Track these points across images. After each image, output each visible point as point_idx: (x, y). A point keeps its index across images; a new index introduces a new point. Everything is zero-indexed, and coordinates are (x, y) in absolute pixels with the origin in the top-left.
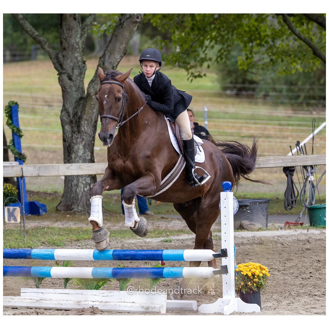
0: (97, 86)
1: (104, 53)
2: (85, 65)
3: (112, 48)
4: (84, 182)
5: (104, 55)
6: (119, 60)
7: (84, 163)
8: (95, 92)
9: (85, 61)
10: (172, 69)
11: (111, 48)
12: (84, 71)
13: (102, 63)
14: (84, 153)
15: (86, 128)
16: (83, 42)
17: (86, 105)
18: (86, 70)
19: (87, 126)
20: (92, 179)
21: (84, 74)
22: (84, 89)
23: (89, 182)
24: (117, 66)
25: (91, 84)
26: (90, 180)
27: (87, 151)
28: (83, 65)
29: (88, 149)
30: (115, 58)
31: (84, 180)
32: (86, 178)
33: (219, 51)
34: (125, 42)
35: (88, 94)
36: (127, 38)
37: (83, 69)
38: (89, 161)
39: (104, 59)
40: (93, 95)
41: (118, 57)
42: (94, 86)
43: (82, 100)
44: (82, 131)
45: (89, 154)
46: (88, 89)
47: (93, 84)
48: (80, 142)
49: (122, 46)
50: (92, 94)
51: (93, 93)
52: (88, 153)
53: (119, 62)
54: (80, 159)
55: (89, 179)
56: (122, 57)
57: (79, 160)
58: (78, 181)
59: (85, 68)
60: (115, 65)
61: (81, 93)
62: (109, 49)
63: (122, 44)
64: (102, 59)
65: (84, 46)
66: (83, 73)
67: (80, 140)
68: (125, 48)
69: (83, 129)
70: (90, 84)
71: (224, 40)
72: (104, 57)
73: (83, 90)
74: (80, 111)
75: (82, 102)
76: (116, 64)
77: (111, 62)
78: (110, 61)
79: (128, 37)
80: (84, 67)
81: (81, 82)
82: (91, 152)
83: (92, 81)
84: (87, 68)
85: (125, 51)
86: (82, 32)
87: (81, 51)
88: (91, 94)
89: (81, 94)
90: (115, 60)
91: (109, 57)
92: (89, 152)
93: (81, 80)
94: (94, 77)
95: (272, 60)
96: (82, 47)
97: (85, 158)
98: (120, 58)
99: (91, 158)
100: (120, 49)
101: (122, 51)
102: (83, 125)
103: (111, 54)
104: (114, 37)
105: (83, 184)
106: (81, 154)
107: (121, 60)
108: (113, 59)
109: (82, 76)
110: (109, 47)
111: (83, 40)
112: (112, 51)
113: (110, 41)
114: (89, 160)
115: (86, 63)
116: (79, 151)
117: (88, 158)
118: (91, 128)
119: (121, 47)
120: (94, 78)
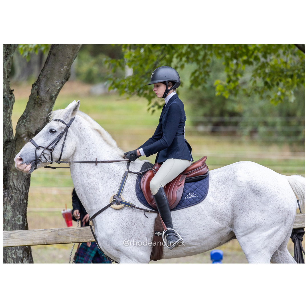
0: (30, 124)
1: (39, 78)
2: (12, 95)
3: (49, 72)
4: (14, 257)
5: (38, 81)
6: (58, 88)
7: (13, 230)
8: (27, 133)
9: (13, 90)
10: (128, 98)
11: (47, 71)
12: (12, 104)
13: (36, 92)
14: (13, 217)
15: (15, 182)
16: (9, 64)
17: (14, 150)
18: (13, 102)
19: (17, 179)
20: (25, 252)
21: (12, 109)
22: (12, 128)
23: (22, 256)
24: (56, 95)
25: (21, 122)
26: (23, 253)
27: (18, 213)
28: (10, 96)
29: (18, 211)
30: (53, 85)
31: (14, 253)
32: (17, 250)
33: (193, 73)
34: (66, 63)
35: (18, 135)
36: (69, 58)
37: (9, 101)
38: (21, 227)
39: (38, 87)
40: (24, 137)
41: (58, 84)
42: (26, 124)
43: (10, 143)
44: (10, 185)
45: (20, 218)
46: (16, 129)
47: (24, 121)
48: (7, 201)
49: (63, 68)
50: (24, 135)
51: (24, 133)
52: (19, 216)
53: (60, 89)
54: (7, 224)
55: (21, 251)
56: (63, 83)
57: (7, 227)
58: (6, 254)
59: (12, 100)
60: (54, 95)
61: (8, 134)
62: (45, 73)
63: (62, 66)
64: (36, 87)
65: (10, 70)
66: (10, 107)
67: (7, 199)
68: (68, 70)
69: (11, 184)
70: (19, 121)
71: (200, 58)
72: (38, 84)
73: (11, 130)
74: (7, 159)
75: (9, 146)
76: (55, 93)
77: (49, 90)
78: (47, 89)
79: (71, 56)
80: (10, 98)
81: (8, 120)
82: (22, 215)
83: (23, 118)
84: (15, 100)
85: (68, 75)
86: (8, 51)
87: (7, 77)
88: (21, 135)
89: (7, 136)
90: (54, 87)
91: (46, 84)
92: (20, 214)
93: (8, 116)
94: (25, 111)
95: (266, 83)
96: (8, 71)
97: (15, 223)
98: (61, 85)
99: (24, 223)
100: (60, 72)
101: (63, 75)
102: (11, 178)
103: (48, 79)
104: (52, 56)
105: (13, 258)
106: (9, 219)
107: (61, 87)
108: (51, 86)
109: (9, 111)
110: (46, 70)
111: (8, 61)
112: (49, 76)
113: (46, 62)
114: (20, 225)
115: (13, 92)
116: (7, 214)
117: (19, 223)
118: (22, 182)
119: (62, 70)
120: (25, 114)
